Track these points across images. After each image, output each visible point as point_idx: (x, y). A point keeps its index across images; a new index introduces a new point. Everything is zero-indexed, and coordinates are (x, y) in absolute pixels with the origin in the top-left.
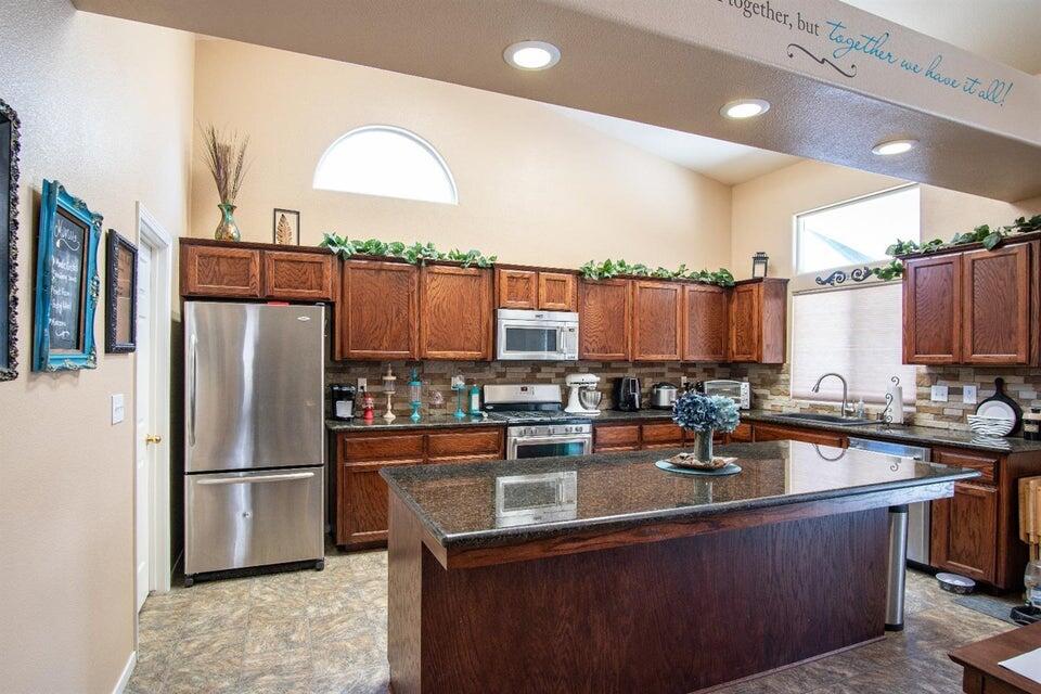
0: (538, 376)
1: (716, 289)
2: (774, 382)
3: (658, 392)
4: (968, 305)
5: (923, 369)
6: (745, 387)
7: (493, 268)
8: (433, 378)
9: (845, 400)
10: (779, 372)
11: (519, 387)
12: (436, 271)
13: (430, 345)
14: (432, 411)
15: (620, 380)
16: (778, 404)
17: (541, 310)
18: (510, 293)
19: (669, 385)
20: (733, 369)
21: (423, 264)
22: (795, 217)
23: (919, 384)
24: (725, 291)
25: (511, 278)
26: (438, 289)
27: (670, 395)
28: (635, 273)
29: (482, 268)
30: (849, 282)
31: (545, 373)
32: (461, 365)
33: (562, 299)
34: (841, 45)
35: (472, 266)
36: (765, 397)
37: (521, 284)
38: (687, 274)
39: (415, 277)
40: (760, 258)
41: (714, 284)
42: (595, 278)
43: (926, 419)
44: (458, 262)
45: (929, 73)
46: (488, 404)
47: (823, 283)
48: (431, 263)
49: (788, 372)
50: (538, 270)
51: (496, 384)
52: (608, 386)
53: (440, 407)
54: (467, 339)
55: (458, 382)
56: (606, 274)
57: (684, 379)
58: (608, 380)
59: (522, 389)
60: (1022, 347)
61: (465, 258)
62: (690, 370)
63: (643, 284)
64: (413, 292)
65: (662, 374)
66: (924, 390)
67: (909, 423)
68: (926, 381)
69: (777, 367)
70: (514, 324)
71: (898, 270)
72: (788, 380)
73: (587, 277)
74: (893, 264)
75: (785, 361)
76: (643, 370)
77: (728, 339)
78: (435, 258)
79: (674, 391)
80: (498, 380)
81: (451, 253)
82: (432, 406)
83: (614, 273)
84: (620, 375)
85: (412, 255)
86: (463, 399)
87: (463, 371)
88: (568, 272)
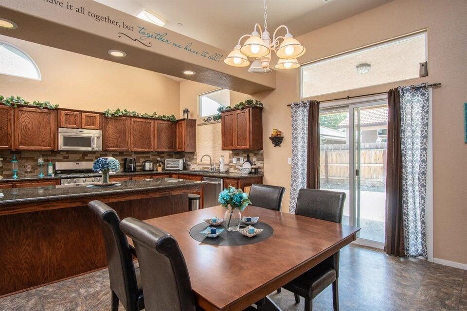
0: (86, 158)
1: (169, 123)
2: (193, 159)
3: (145, 164)
4: (236, 129)
5: (231, 152)
6: (181, 161)
7: (57, 110)
8: (27, 159)
9: (211, 164)
10: (194, 155)
11: (75, 163)
12: (24, 110)
13: (21, 144)
14: (26, 174)
15: (126, 159)
16: (194, 167)
17: (83, 129)
18: (66, 121)
19: (150, 161)
20: (180, 154)
21: (15, 106)
22: (198, 96)
23: (230, 158)
24: (174, 123)
25: (66, 115)
26: (24, 119)
27: (150, 165)
28: (132, 115)
29: (50, 109)
30: (213, 121)
31: (89, 157)
32: (43, 153)
33: (93, 124)
34: (143, 35)
35: (44, 108)
36: (190, 165)
37: (72, 118)
38: (157, 116)
39: (12, 112)
40: (186, 111)
41: (168, 120)
42: (110, 116)
43: (232, 170)
44: (38, 106)
45: (186, 48)
46: (57, 171)
47: (206, 121)
48: (20, 106)
49: (197, 156)
50: (81, 112)
51: (63, 161)
52: (122, 162)
53: (30, 172)
54: (43, 141)
55: (41, 161)
56: (116, 115)
57: (159, 159)
58: (122, 160)
59: (76, 164)
60: (248, 143)
61: (41, 104)
62: (162, 155)
63: (135, 119)
64: (10, 119)
65: (149, 157)
66: (231, 159)
67: (227, 172)
68: (232, 156)
69: (193, 153)
70: (68, 135)
71: (220, 117)
72: (196, 159)
73: (106, 115)
74: (219, 114)
75: (195, 151)
76: (139, 155)
77: (175, 143)
78: (23, 103)
79: (152, 163)
80: (64, 160)
81: (35, 102)
82: (26, 172)
83: (121, 114)
84: (126, 157)
85: (8, 102)
86: (45, 168)
87: (43, 156)
88: (97, 113)
